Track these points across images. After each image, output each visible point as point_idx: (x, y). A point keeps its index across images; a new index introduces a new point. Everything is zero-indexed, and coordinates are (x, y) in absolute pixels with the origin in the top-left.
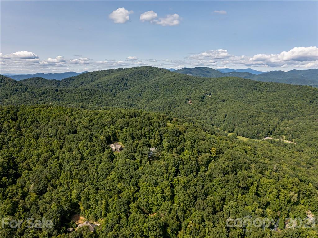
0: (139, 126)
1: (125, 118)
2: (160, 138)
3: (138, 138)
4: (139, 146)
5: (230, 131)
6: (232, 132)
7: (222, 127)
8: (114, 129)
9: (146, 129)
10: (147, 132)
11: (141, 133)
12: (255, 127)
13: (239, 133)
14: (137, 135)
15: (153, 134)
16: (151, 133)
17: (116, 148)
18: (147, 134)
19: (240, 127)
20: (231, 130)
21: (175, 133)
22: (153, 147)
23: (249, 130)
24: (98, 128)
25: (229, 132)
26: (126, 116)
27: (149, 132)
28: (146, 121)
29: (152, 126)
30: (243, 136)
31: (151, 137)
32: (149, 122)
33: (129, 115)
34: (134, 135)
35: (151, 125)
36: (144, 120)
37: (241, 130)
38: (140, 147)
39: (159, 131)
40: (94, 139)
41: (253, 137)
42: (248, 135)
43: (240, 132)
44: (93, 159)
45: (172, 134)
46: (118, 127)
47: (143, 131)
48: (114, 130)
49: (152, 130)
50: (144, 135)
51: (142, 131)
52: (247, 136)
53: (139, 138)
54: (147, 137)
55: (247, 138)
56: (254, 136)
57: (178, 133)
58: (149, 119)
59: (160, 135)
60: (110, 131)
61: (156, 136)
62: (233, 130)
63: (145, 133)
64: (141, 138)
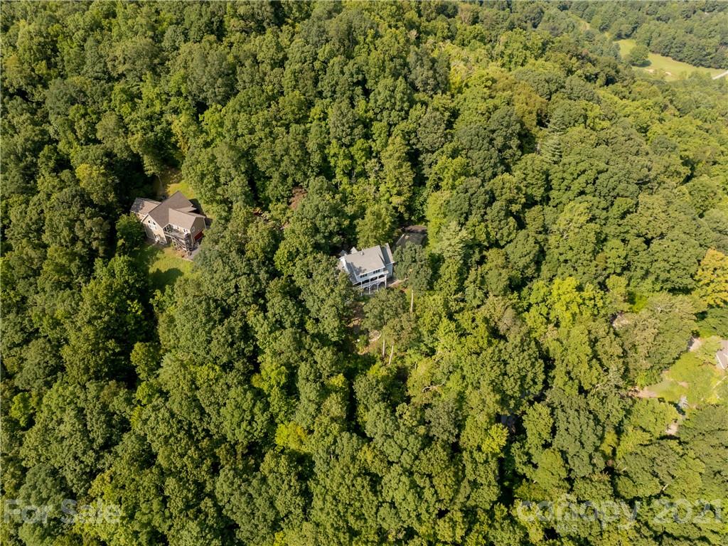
0: (292, 97)
1: (220, 33)
2: (409, 178)
3: (284, 177)
4: (282, 253)
5: (623, 33)
6: (628, 36)
7: (598, 19)
8: (157, 109)
9: (332, 113)
10: (334, 141)
11: (303, 145)
12: (715, 20)
13: (654, 42)
14: (277, 162)
15: (369, 153)
16: (360, 143)
17: (169, 229)
18: (335, 155)
19: (658, 19)
20: (626, 28)
21: (499, 141)
22: (367, 245)
23: (691, 32)
24: (73, 101)
25: (619, 37)
26: (226, 18)
27: (346, 140)
28: (332, 54)
29: (367, 93)
30: (663, 55)
31: (358, 169)
32: (350, 67)
33: (241, 10)
34: (262, 160)
35: (359, 90)
36: (320, 51)
37: (664, 33)
38: (292, 257)
39: (407, 135)
40: (45, 181)
41: (701, 60)
42: (685, 49)
43: (660, 39)
44: (18, 338)
45: (482, 153)
46: (179, 94)
47: (314, 127)
48: (162, 113)
49: (367, 124)
50: (316, 158)
51: (306, 132)
52: (681, 56)
53: (290, 180)
54: (338, 170)
55: (680, 60)
56: (709, 54)
57: (515, 142)
58: (349, 41)
59: (413, 157)
60: (136, 122)
61: (390, 164)
62: (634, 29)
63: (322, 147)
64: (299, 177)
